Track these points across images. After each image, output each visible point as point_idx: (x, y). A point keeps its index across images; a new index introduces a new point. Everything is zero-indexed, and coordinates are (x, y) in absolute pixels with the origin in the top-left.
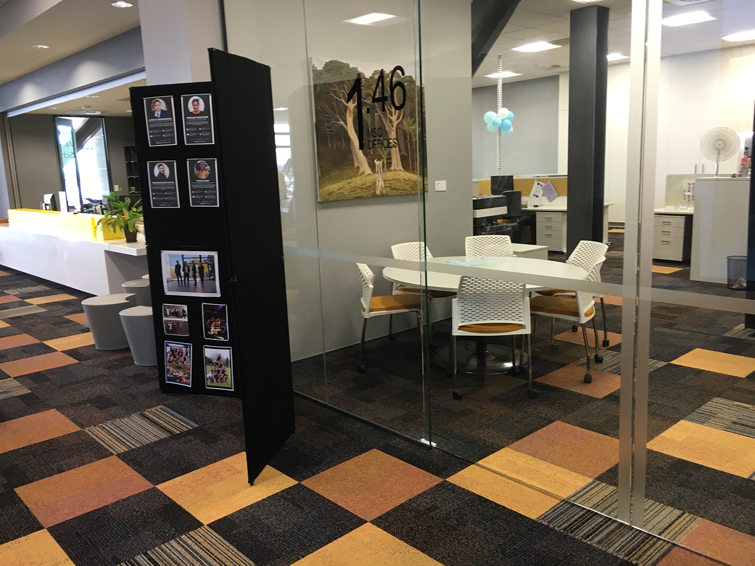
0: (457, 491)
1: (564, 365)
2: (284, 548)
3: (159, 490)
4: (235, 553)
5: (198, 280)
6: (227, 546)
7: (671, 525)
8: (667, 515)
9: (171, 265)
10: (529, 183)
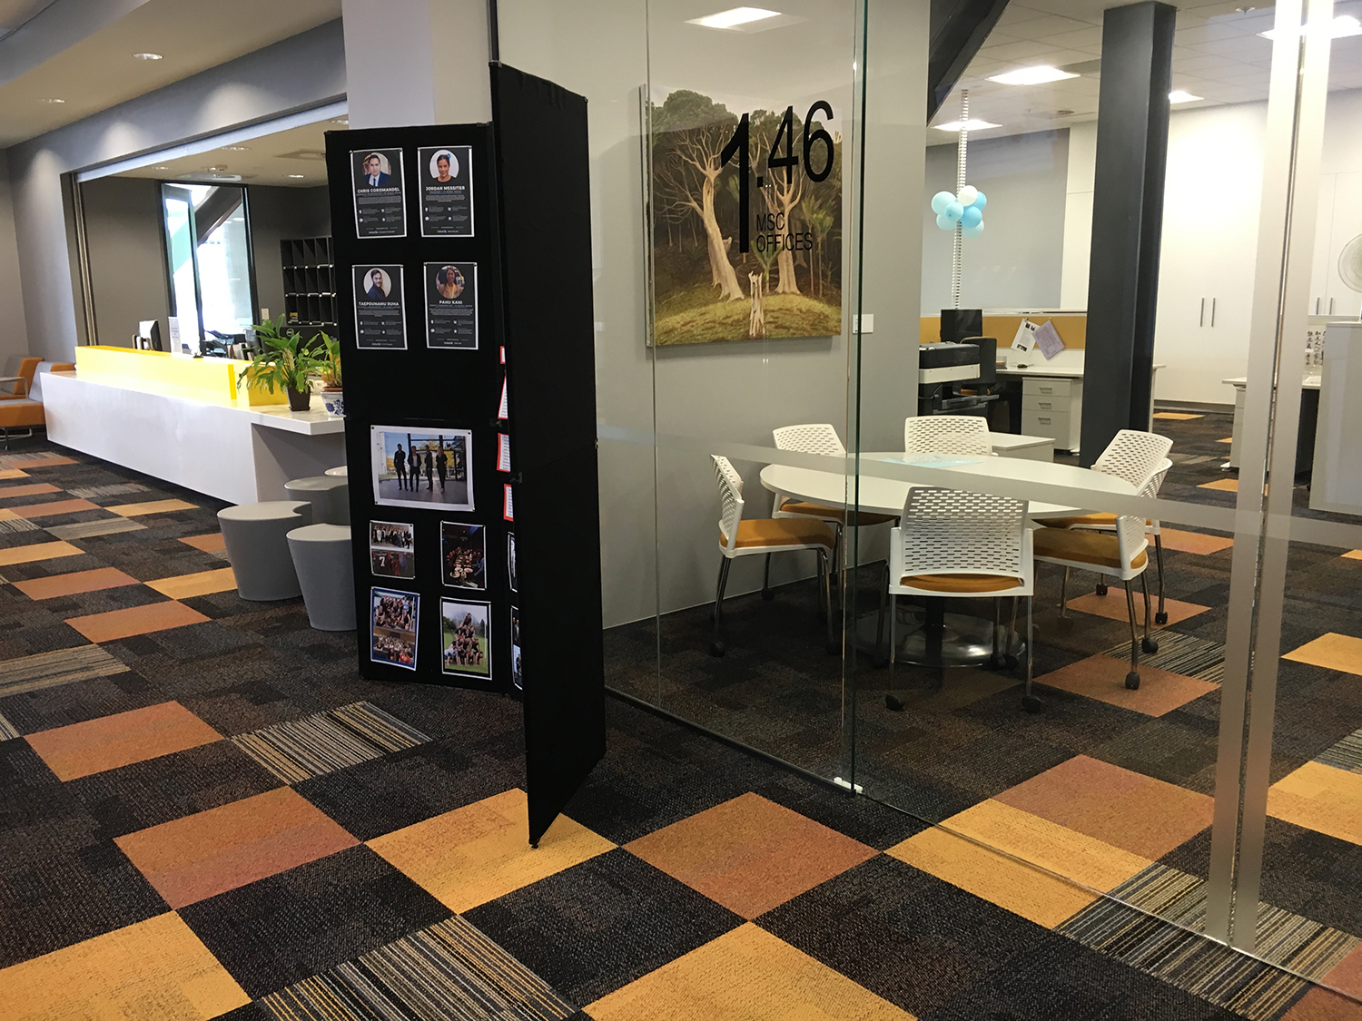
0: (906, 873)
1: (1085, 655)
2: (600, 960)
3: (371, 850)
4: (515, 965)
5: (436, 479)
6: (499, 953)
7: (1302, 948)
8: (1295, 931)
9: (387, 452)
10: (1011, 324)
